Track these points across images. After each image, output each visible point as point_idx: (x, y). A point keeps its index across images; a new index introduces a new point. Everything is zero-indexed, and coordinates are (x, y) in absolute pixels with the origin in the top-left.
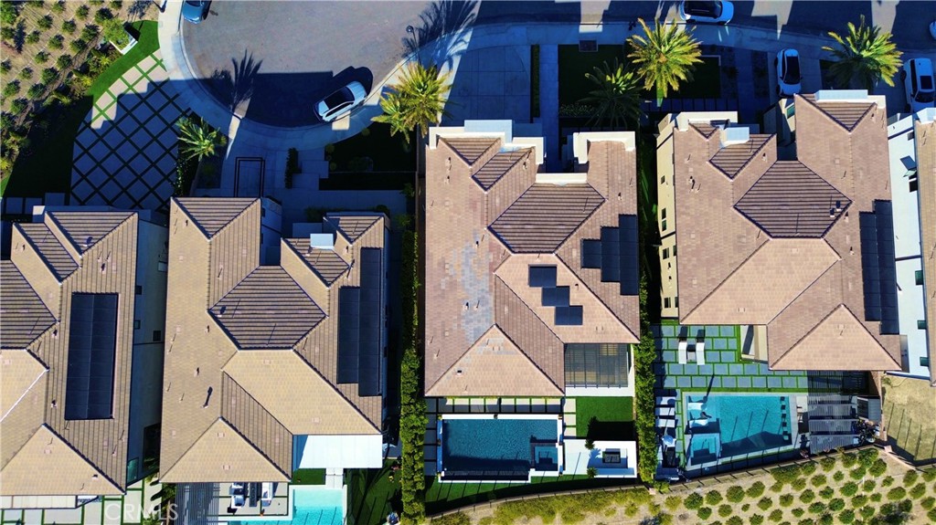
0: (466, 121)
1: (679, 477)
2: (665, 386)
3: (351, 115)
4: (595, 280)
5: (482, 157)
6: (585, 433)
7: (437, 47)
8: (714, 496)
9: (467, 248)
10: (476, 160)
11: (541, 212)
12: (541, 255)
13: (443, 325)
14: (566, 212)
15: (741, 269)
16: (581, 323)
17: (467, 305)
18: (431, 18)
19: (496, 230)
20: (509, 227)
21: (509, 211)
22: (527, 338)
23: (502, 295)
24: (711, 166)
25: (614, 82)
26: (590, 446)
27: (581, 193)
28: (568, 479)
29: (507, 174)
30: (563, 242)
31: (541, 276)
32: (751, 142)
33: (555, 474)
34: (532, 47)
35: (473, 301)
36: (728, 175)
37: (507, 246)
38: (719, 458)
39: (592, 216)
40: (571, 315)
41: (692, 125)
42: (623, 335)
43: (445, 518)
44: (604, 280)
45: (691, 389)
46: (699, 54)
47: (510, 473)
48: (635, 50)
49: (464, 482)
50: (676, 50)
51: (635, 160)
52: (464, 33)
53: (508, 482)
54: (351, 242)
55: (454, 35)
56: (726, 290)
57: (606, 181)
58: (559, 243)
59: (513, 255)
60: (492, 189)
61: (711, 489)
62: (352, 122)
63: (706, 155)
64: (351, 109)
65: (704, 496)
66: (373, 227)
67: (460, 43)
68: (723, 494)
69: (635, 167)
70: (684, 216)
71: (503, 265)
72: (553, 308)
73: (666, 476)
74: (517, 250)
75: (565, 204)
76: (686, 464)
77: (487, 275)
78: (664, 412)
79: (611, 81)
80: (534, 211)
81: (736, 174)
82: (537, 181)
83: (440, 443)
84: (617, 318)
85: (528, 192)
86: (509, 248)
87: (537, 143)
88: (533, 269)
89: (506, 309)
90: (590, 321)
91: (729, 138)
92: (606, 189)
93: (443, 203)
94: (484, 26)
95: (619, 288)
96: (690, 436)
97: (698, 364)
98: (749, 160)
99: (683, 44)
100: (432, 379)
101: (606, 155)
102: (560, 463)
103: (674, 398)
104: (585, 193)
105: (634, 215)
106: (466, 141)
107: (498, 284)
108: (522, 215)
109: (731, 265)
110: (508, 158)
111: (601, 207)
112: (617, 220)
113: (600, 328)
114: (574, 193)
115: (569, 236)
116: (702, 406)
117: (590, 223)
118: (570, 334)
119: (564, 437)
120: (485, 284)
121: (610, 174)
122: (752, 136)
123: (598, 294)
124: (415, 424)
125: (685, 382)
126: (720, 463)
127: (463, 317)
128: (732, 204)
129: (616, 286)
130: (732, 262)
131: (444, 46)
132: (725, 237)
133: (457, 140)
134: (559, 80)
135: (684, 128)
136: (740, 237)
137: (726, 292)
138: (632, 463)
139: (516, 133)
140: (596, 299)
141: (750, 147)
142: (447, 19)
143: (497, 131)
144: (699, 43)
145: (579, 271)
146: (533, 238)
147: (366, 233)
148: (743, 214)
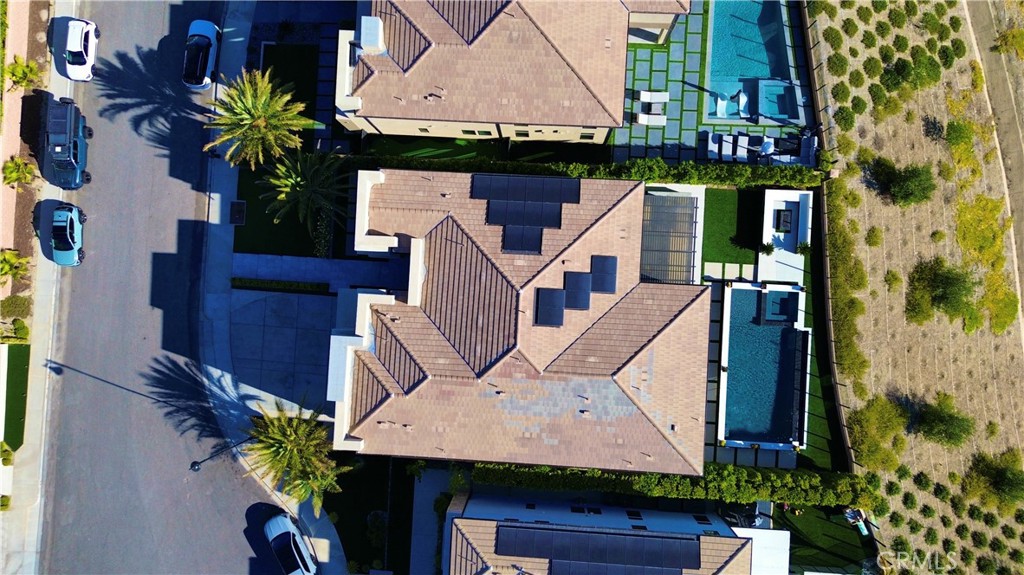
0: (329, 399)
1: (813, 135)
2: (694, 145)
3: (310, 536)
4: (558, 237)
5: (380, 378)
6: (751, 253)
7: (225, 414)
8: (839, 92)
9: (504, 407)
10: (383, 386)
11: (460, 303)
12: (520, 308)
13: (608, 445)
14: (463, 269)
15: (553, 41)
16: (614, 259)
17: (582, 412)
18: (185, 420)
19: (483, 366)
20: (478, 348)
21: (457, 346)
22: (632, 333)
23: (571, 364)
24: (411, 70)
25: (288, 190)
26: (768, 250)
27: (438, 246)
28: (809, 279)
29: (405, 345)
30: (504, 277)
31: (548, 310)
32: (382, 14)
33: (802, 296)
34: (233, 287)
35: (578, 404)
36: (426, 49)
37: (505, 354)
38: (791, 83)
39: (471, 235)
40: (603, 271)
41: (355, 91)
42: (634, 204)
43: (854, 443)
44: (558, 225)
45: (700, 112)
46: (258, 74)
47: (799, 355)
48: (245, 159)
49: (806, 415)
50: (249, 105)
51: (397, 171)
52: (209, 376)
53: (809, 357)
54: (487, 568)
55: (210, 391)
56: (580, 64)
57: (424, 213)
58: (505, 283)
59: (518, 347)
60: (425, 369)
61: (830, 95)
62: (319, 535)
63: (396, 76)
64: (302, 534)
65: (838, 105)
66: (467, 535)
67: (223, 383)
68: (836, 80)
69: (407, 172)
70: (477, 111)
71: (531, 360)
72: (593, 296)
73: (812, 153)
74: (512, 341)
75: (452, 269)
76: (796, 125)
77: (543, 384)
78: (727, 150)
79: (287, 193)
80: (459, 312)
81: (425, 38)
82: (418, 304)
83: (756, 444)
84: (609, 210)
85: (432, 318)
86: (509, 350)
87: (365, 302)
88: (539, 320)
89: (592, 359)
90: (613, 246)
91: (375, 43)
92: (435, 213)
93: (440, 435)
94: (201, 349)
95: (570, 205)
96: (761, 119)
97: (668, 101)
98: (406, 19)
99: (243, 93)
100: (680, 465)
101: (388, 211)
102: (789, 289)
103: (710, 135)
104: (438, 241)
105: (473, 177)
106: (355, 398)
107: (555, 369)
108: (464, 329)
109: (547, 54)
110: (384, 342)
111: (460, 222)
112: (477, 201)
113: (623, 234)
114: (437, 256)
115: (497, 269)
116: (722, 99)
117: (481, 239)
118: (627, 274)
119: (754, 282)
120: (555, 386)
121: (415, 206)
122: (373, 12)
123: (577, 234)
124: (734, 483)
125: (690, 120)
126: (798, 82)
127: (599, 418)
128: (465, 47)
129: (567, 209)
130: (543, 52)
131: (225, 405)
132: (509, 60)
133: (354, 411)
134: (282, 255)
135: (357, 103)
136: (511, 40)
137: (584, 62)
138: (794, 196)
139: (350, 330)
140: (583, 237)
141: (388, 16)
142: (188, 399)
143: (344, 356)
144: (244, 71)
145: (545, 258)
146: (497, 317)
147: (475, 545)
148: (480, 33)
